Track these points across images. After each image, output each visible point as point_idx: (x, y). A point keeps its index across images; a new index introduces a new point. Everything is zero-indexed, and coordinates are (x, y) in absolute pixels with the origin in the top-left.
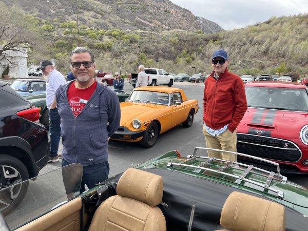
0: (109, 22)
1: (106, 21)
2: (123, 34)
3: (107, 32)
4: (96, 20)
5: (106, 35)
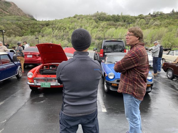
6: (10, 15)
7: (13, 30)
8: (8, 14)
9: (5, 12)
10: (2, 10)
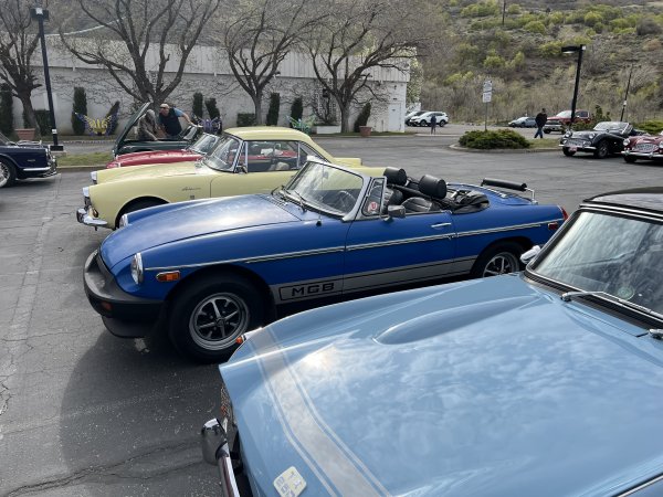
2: (615, 16)
3: (572, 15)
5: (569, 23)
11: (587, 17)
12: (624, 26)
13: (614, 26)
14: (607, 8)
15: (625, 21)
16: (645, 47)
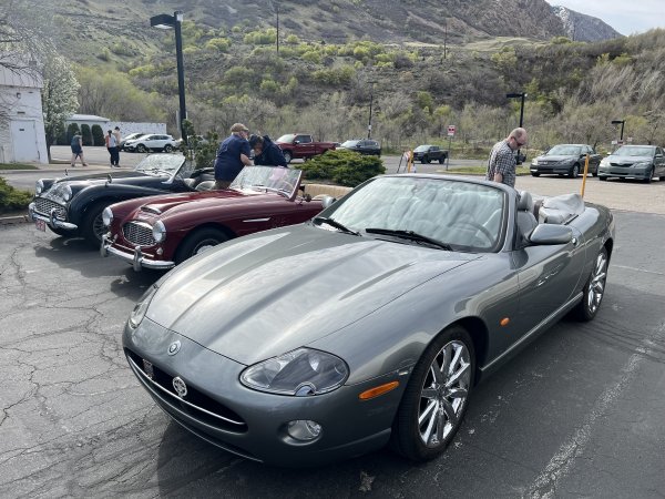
0: (349, 27)
1: (343, 27)
2: (379, 52)
3: (343, 49)
4: (320, 24)
5: (341, 55)
6: (486, 38)
7: (475, 84)
8: (481, 34)
9: (473, 29)
10: (464, 24)
11: (355, 51)
12: (387, 61)
13: (378, 60)
14: (371, 44)
15: (387, 56)
16: (401, 79)
